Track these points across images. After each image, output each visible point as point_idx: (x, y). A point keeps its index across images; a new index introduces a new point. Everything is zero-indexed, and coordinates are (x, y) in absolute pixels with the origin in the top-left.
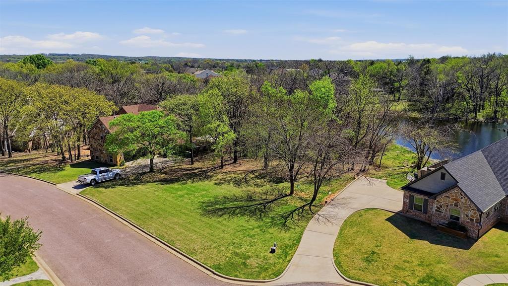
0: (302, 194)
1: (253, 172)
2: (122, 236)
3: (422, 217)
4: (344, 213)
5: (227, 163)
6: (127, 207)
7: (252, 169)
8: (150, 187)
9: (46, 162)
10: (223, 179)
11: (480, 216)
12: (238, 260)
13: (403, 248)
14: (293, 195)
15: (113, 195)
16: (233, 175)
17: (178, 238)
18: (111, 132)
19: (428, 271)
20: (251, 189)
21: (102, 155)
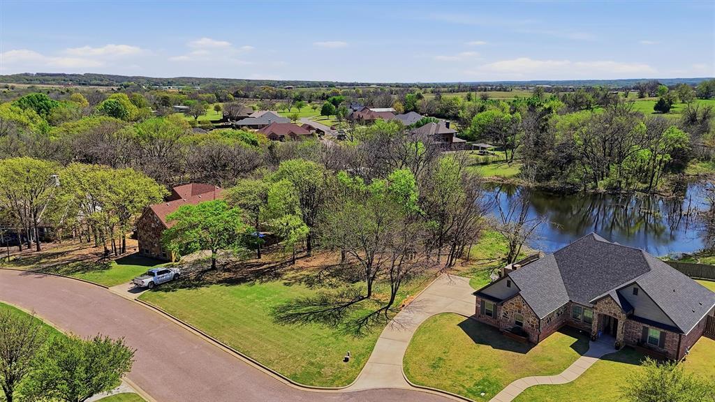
0: (379, 296)
1: (327, 268)
2: (196, 347)
3: (492, 322)
4: (419, 318)
5: (298, 256)
6: (194, 314)
7: (326, 264)
8: (214, 290)
9: (86, 257)
10: (293, 277)
11: (539, 323)
12: (313, 369)
13: (468, 354)
14: (371, 298)
15: (177, 301)
16: (305, 272)
17: (254, 348)
18: (168, 226)
19: (485, 375)
20: (327, 290)
21: (153, 249)
